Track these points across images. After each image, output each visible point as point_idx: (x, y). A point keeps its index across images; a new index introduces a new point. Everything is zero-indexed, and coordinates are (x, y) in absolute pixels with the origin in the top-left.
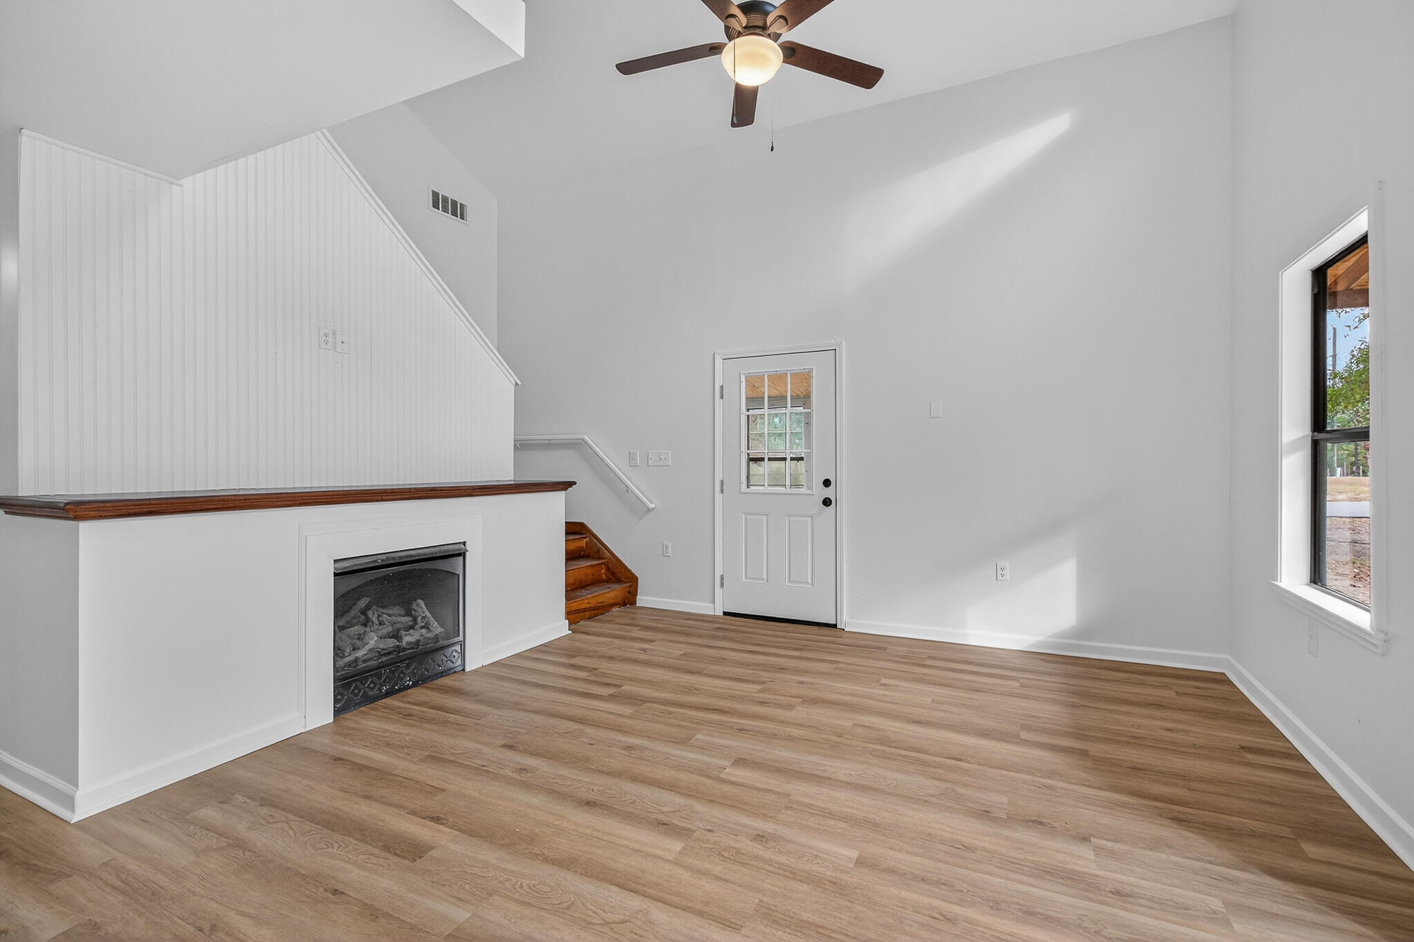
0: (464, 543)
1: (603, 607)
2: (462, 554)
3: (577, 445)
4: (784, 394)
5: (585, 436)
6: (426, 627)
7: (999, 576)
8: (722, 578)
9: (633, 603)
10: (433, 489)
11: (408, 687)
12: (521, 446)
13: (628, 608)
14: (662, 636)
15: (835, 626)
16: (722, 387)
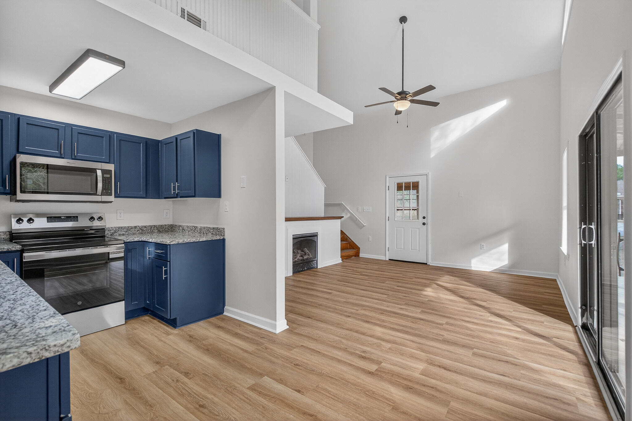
0: (317, 233)
1: (349, 256)
2: (317, 236)
3: (340, 205)
4: (410, 186)
5: (343, 203)
6: (308, 255)
7: (482, 248)
8: (388, 248)
9: (359, 256)
10: (311, 218)
11: (306, 270)
12: (326, 205)
13: (357, 257)
14: (370, 264)
15: (426, 264)
16: (389, 186)
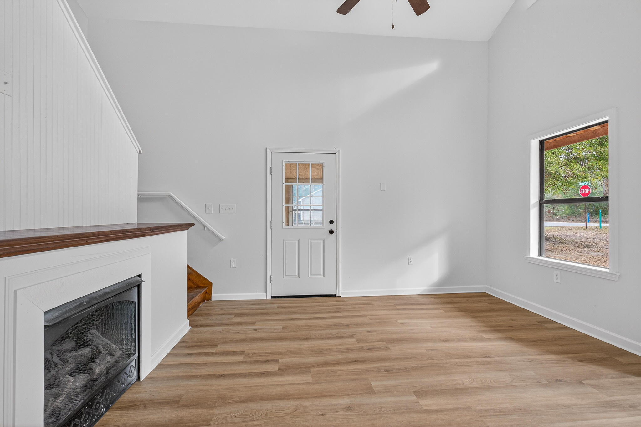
0: (140, 276)
2: (138, 285)
5: (171, 193)
7: (409, 263)
8: (271, 277)
11: (103, 414)
15: (335, 295)
16: (271, 168)
